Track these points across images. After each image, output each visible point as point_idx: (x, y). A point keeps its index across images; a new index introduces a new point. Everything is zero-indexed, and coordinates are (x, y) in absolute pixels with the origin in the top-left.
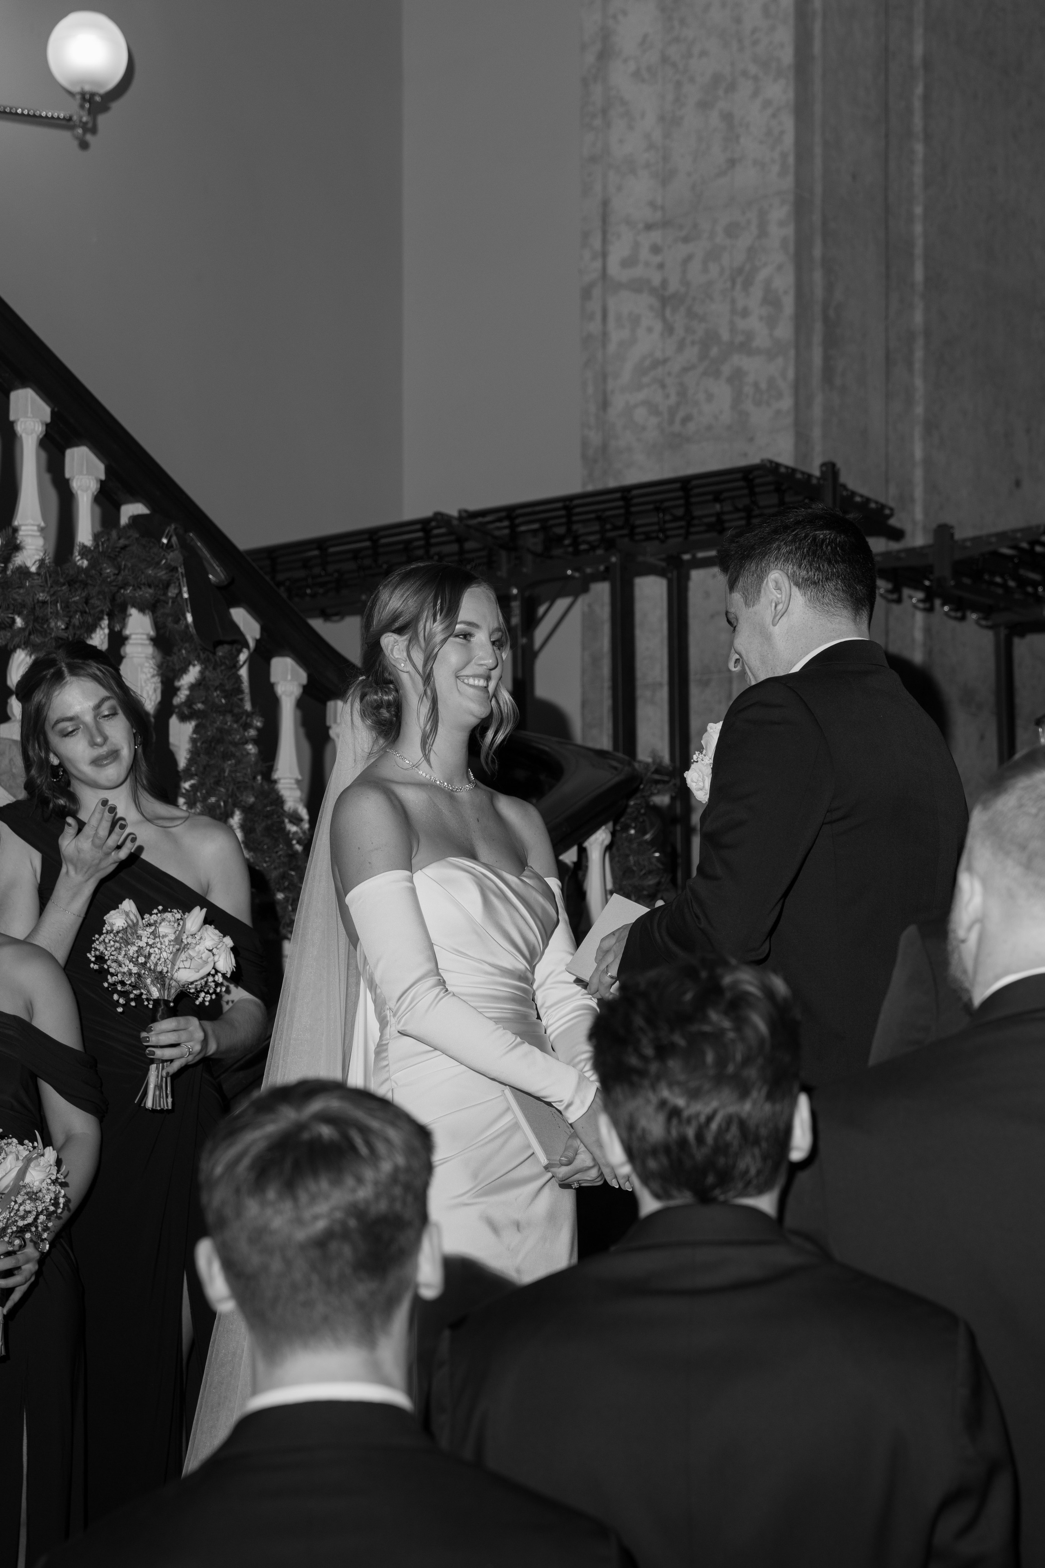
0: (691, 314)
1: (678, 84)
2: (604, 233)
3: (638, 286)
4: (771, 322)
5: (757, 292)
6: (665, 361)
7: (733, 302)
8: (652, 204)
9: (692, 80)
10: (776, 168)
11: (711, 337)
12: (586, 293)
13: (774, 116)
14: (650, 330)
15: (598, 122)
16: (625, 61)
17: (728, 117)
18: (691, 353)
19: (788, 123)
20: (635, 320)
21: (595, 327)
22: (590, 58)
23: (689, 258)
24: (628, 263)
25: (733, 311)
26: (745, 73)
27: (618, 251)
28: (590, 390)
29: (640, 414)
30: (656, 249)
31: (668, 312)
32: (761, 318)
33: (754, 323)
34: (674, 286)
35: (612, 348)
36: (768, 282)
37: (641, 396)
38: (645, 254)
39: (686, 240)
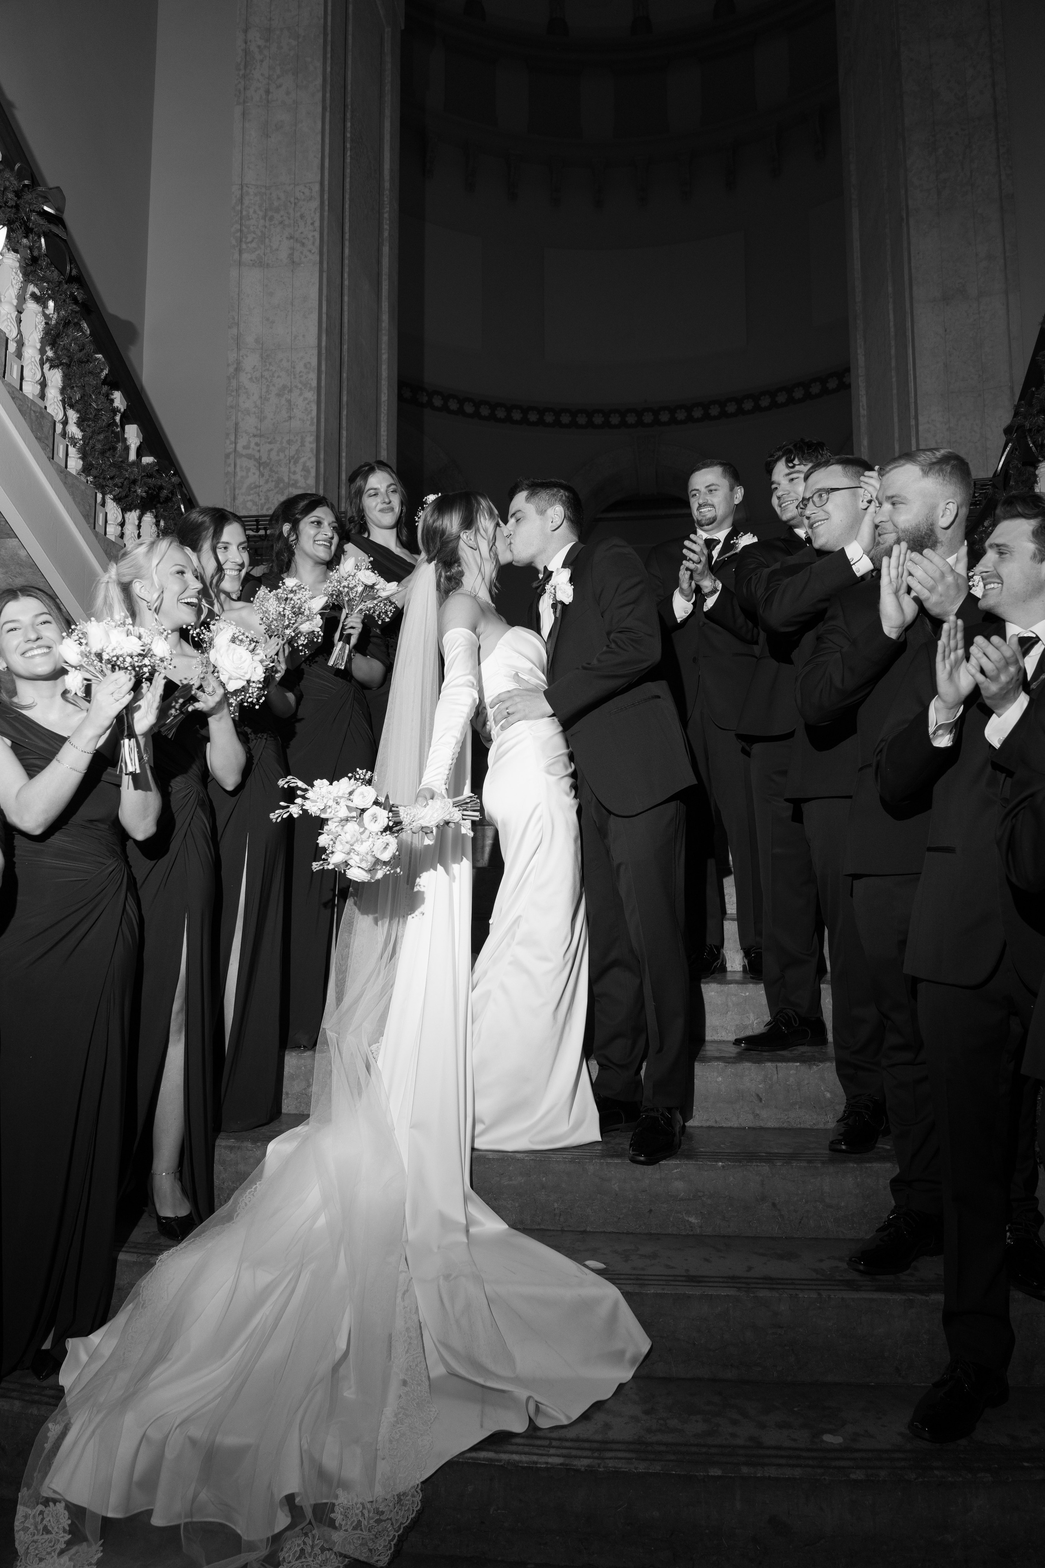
0: (271, 470)
1: (268, 386)
2: (236, 436)
3: (249, 457)
4: (306, 478)
5: (300, 467)
6: (259, 487)
7: (289, 468)
8: (256, 427)
9: (274, 385)
10: (308, 423)
11: (280, 480)
12: (227, 456)
13: (308, 404)
14: (254, 474)
15: (234, 393)
16: (247, 373)
17: (289, 401)
18: (271, 485)
19: (314, 407)
20: (248, 470)
21: (231, 469)
22: (231, 369)
23: (272, 450)
24: (246, 447)
26: (296, 387)
27: (242, 443)
28: (228, 493)
29: (249, 504)
30: (257, 444)
31: (261, 469)
32: (301, 476)
33: (298, 477)
34: (264, 460)
35: (238, 478)
36: (304, 463)
37: (250, 498)
38: (252, 445)
39: (270, 443)
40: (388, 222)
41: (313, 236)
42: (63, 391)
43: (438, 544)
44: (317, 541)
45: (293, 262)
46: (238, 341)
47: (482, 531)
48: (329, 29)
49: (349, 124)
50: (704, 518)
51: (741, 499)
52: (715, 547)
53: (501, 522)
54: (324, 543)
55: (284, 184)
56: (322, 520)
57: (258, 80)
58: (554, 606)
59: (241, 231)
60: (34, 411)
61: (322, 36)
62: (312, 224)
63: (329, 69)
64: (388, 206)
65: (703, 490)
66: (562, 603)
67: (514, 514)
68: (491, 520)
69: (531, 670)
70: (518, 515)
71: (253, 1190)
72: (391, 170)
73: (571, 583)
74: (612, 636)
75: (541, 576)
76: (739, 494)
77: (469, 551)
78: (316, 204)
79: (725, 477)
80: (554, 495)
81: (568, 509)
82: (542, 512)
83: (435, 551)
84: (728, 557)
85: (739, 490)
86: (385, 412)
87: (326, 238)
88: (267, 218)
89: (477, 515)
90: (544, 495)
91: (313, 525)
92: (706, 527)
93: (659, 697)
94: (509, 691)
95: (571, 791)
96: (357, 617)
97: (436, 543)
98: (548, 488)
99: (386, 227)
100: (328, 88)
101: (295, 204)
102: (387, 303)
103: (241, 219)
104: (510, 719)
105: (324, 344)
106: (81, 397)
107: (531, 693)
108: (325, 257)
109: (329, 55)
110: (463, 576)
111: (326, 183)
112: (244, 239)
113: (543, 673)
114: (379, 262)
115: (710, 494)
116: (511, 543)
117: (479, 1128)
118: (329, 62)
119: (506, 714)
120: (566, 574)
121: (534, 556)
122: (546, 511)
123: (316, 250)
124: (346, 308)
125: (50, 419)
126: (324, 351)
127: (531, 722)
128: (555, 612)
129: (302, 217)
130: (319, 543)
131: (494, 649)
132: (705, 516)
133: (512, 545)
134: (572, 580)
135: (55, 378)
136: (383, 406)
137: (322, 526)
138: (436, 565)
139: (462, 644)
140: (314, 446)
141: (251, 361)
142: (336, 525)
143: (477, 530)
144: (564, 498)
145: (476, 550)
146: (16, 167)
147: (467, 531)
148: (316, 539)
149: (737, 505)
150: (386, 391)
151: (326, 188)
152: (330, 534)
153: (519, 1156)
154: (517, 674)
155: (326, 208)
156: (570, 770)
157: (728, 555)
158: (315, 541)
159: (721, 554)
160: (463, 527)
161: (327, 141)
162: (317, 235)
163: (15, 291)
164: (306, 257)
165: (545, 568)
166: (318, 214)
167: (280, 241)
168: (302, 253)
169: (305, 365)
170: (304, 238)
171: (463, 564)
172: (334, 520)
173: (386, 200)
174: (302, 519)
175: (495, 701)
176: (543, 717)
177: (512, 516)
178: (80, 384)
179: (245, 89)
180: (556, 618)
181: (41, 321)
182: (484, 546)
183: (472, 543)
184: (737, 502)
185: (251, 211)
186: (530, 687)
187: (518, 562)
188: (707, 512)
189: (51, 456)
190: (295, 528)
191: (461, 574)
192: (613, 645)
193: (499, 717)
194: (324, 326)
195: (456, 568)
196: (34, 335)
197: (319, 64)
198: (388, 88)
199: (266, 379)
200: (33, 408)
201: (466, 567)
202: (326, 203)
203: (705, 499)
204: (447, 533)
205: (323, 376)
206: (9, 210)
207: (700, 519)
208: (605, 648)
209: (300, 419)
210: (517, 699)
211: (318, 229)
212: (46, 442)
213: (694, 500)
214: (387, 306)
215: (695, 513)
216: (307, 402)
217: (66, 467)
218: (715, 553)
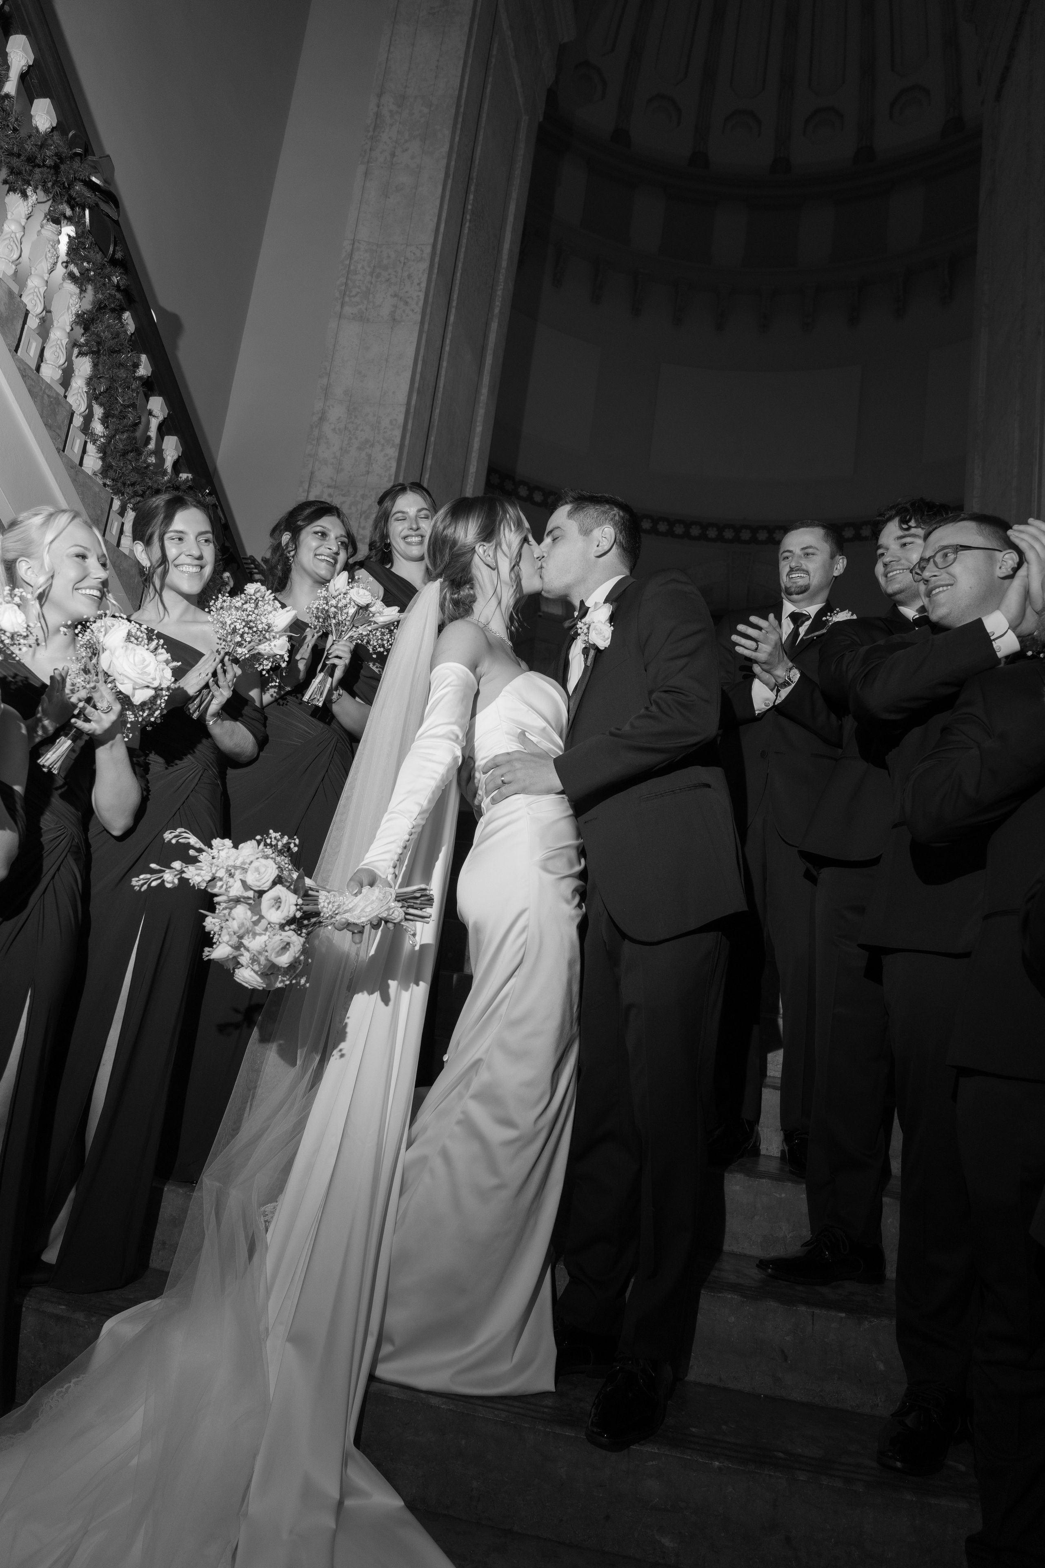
1: (350, 439)
2: (310, 484)
7: (359, 523)
8: (332, 479)
9: (356, 438)
10: (386, 479)
13: (388, 460)
15: (315, 442)
16: (330, 424)
17: (369, 456)
19: (394, 464)
22: (315, 418)
25: (359, 526)
39: (344, 495)
40: (500, 299)
41: (418, 296)
42: (90, 382)
43: (447, 558)
44: (319, 555)
45: (394, 319)
46: (327, 391)
47: (504, 547)
48: (463, 101)
49: (471, 197)
50: (794, 585)
51: (842, 571)
52: (803, 623)
53: (531, 538)
54: (326, 558)
55: (396, 243)
56: (327, 532)
57: (385, 142)
58: (586, 651)
59: (346, 284)
60: (48, 396)
61: (454, 106)
62: (419, 284)
63: (457, 139)
64: (502, 284)
65: (797, 551)
66: (597, 649)
67: (551, 532)
68: (518, 532)
69: (544, 729)
70: (556, 533)
71: (63, 1390)
72: (511, 251)
73: (610, 624)
74: (654, 696)
75: (576, 614)
76: (841, 565)
77: (485, 570)
78: (425, 265)
79: (826, 542)
80: (604, 512)
81: (621, 533)
82: (586, 532)
83: (442, 566)
84: (817, 637)
85: (841, 561)
86: (472, 483)
87: (430, 300)
88: (375, 275)
89: (500, 526)
90: (592, 512)
91: (317, 536)
92: (795, 597)
93: (708, 786)
94: (508, 754)
95: (574, 897)
96: (345, 645)
97: (444, 556)
98: (597, 503)
99: (498, 304)
100: (454, 156)
101: (404, 263)
102: (488, 377)
103: (348, 273)
104: (504, 790)
105: (413, 403)
106: (107, 389)
107: (537, 759)
108: (427, 318)
109: (459, 126)
110: (474, 601)
111: (439, 246)
112: (347, 293)
113: (561, 737)
114: (485, 336)
115: (806, 558)
116: (541, 567)
117: (386, 1349)
118: (458, 132)
119: (500, 782)
120: (605, 611)
121: (569, 587)
122: (591, 531)
123: (418, 309)
124: (443, 372)
125: (68, 408)
126: (412, 410)
127: (532, 798)
128: (586, 660)
129: (409, 276)
130: (320, 557)
131: (497, 696)
132: (795, 583)
133: (543, 570)
134: (612, 619)
135: (84, 366)
136: (470, 477)
137: (327, 538)
138: (442, 584)
139: (452, 684)
141: (336, 412)
142: (346, 540)
143: (498, 545)
144: (617, 518)
145: (494, 569)
146: (70, 134)
147: (485, 544)
148: (318, 552)
149: (836, 577)
150: (475, 463)
151: (438, 252)
152: (335, 549)
153: (434, 1401)
154: (523, 733)
155: (436, 271)
156: (578, 869)
157: (817, 633)
158: (316, 555)
159: (809, 631)
160: (479, 538)
161: (446, 207)
162: (422, 295)
163: (49, 265)
164: (407, 315)
165: (582, 602)
166: (426, 275)
167: (384, 298)
168: (404, 311)
169: (391, 422)
170: (408, 298)
171: (477, 586)
172: (344, 533)
173: (501, 278)
174: (304, 527)
175: (490, 765)
176: (549, 792)
177: (548, 535)
178: (108, 376)
179: (371, 150)
180: (586, 667)
181: (75, 303)
182: (505, 566)
183: (490, 560)
184: (836, 574)
185: (360, 266)
186: (537, 751)
187: (548, 592)
188: (800, 580)
189: (61, 447)
190: (295, 538)
191: (473, 599)
192: (654, 708)
193: (491, 786)
194: (416, 385)
195: (467, 591)
197: (447, 133)
198: (518, 172)
199: (350, 431)
200: (47, 391)
201: (480, 591)
202: (436, 266)
203: (798, 562)
204: (459, 544)
205: (408, 435)
206: (49, 170)
207: (788, 586)
208: (643, 711)
209: (378, 475)
210: (518, 765)
211: (424, 290)
212: (58, 431)
213: (786, 563)
214: (488, 380)
215: (784, 580)
216: (387, 458)
217: (81, 464)
218: (802, 630)
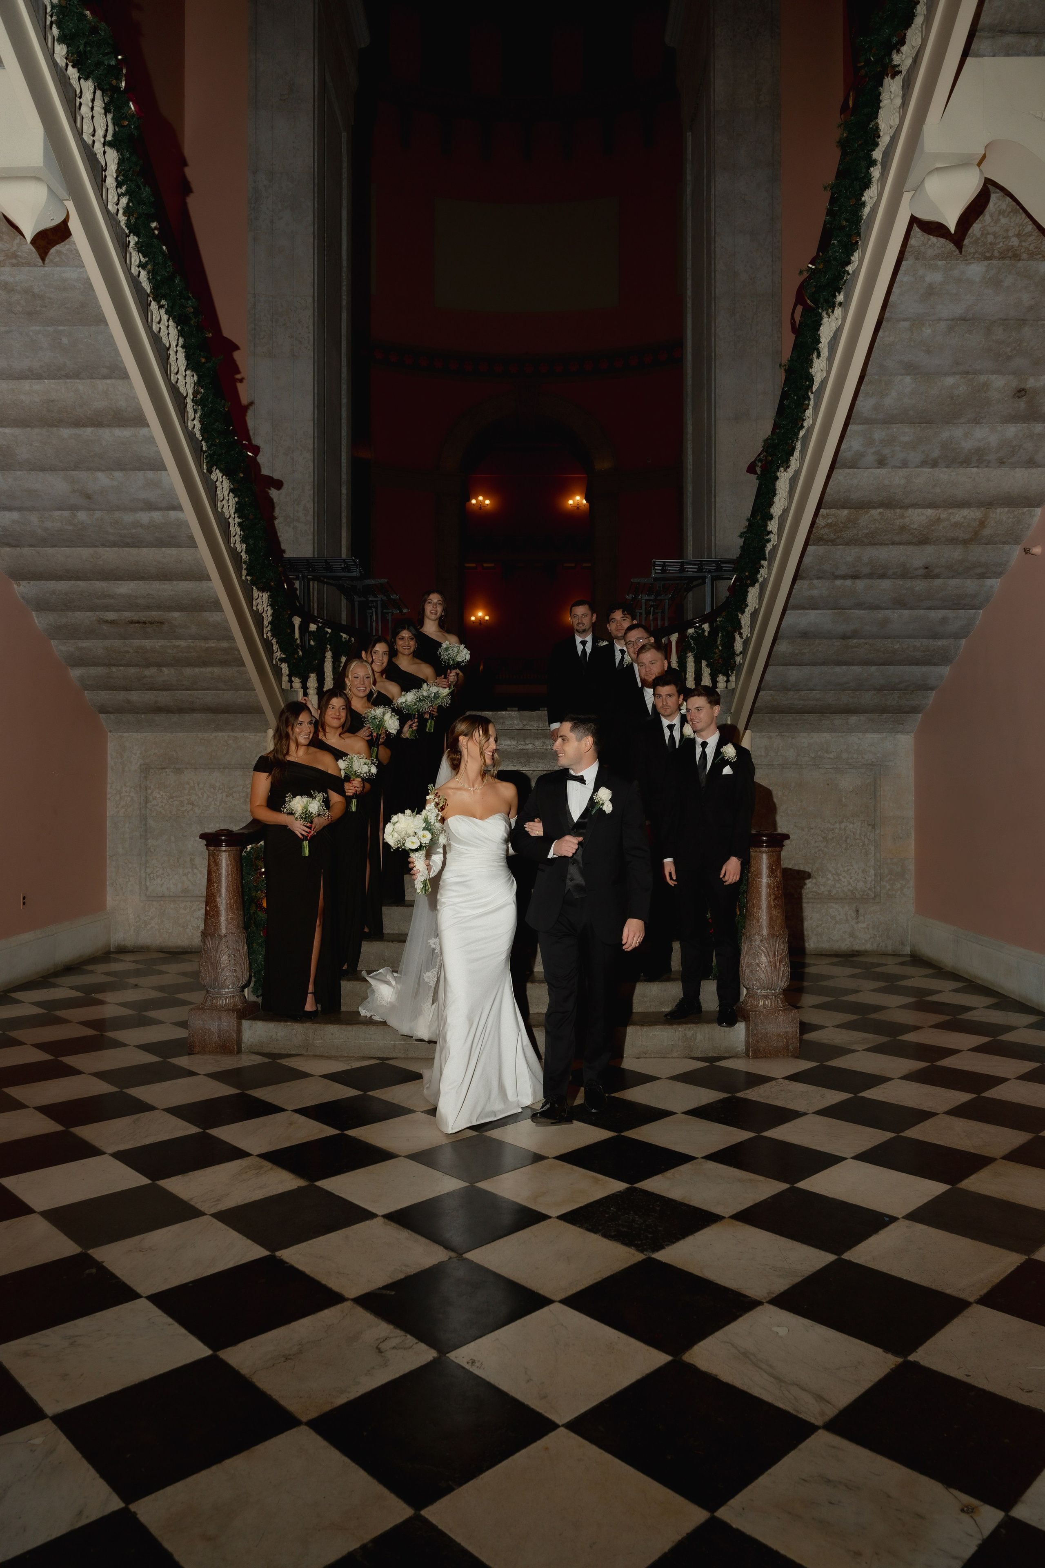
0: (281, 508)
1: (277, 447)
5: (301, 507)
9: (282, 447)
10: (307, 475)
26: (297, 449)
32: (303, 514)
36: (305, 505)
41: (308, 337)
45: (294, 356)
46: (255, 413)
55: (286, 295)
57: (265, 212)
59: (256, 329)
62: (307, 328)
63: (316, 207)
78: (309, 312)
87: (317, 337)
88: (274, 321)
101: (294, 311)
103: (255, 320)
105: (317, 416)
108: (316, 351)
111: (316, 295)
112: (257, 336)
114: (341, 331)
123: (310, 346)
124: (326, 382)
126: (316, 422)
129: (299, 321)
135: (238, 529)
140: (311, 492)
151: (316, 299)
155: (317, 313)
162: (311, 336)
164: (303, 352)
166: (311, 320)
167: (284, 338)
168: (300, 349)
169: (304, 433)
170: (301, 338)
179: (255, 219)
185: (262, 314)
194: (316, 401)
196: (232, 511)
202: (317, 310)
205: (317, 442)
209: (301, 473)
211: (312, 329)
216: (306, 461)
